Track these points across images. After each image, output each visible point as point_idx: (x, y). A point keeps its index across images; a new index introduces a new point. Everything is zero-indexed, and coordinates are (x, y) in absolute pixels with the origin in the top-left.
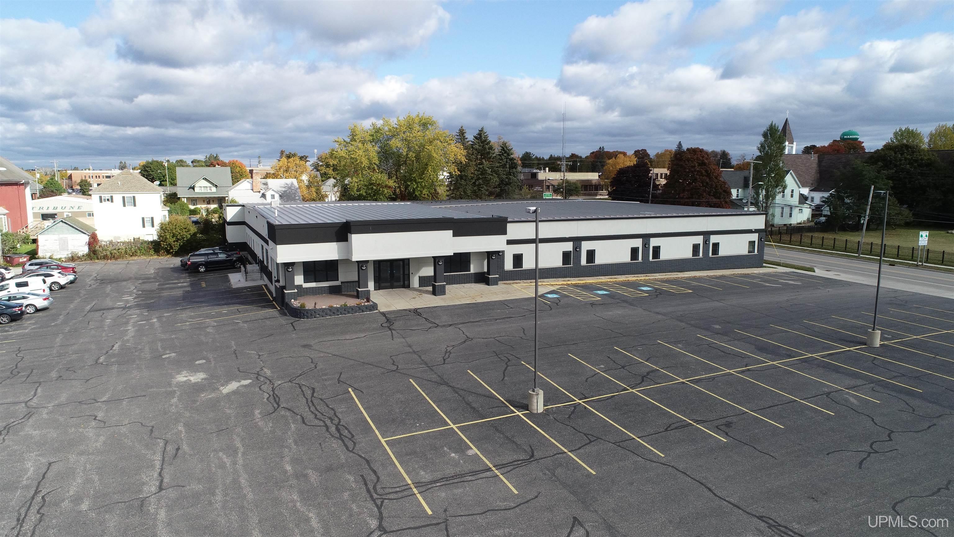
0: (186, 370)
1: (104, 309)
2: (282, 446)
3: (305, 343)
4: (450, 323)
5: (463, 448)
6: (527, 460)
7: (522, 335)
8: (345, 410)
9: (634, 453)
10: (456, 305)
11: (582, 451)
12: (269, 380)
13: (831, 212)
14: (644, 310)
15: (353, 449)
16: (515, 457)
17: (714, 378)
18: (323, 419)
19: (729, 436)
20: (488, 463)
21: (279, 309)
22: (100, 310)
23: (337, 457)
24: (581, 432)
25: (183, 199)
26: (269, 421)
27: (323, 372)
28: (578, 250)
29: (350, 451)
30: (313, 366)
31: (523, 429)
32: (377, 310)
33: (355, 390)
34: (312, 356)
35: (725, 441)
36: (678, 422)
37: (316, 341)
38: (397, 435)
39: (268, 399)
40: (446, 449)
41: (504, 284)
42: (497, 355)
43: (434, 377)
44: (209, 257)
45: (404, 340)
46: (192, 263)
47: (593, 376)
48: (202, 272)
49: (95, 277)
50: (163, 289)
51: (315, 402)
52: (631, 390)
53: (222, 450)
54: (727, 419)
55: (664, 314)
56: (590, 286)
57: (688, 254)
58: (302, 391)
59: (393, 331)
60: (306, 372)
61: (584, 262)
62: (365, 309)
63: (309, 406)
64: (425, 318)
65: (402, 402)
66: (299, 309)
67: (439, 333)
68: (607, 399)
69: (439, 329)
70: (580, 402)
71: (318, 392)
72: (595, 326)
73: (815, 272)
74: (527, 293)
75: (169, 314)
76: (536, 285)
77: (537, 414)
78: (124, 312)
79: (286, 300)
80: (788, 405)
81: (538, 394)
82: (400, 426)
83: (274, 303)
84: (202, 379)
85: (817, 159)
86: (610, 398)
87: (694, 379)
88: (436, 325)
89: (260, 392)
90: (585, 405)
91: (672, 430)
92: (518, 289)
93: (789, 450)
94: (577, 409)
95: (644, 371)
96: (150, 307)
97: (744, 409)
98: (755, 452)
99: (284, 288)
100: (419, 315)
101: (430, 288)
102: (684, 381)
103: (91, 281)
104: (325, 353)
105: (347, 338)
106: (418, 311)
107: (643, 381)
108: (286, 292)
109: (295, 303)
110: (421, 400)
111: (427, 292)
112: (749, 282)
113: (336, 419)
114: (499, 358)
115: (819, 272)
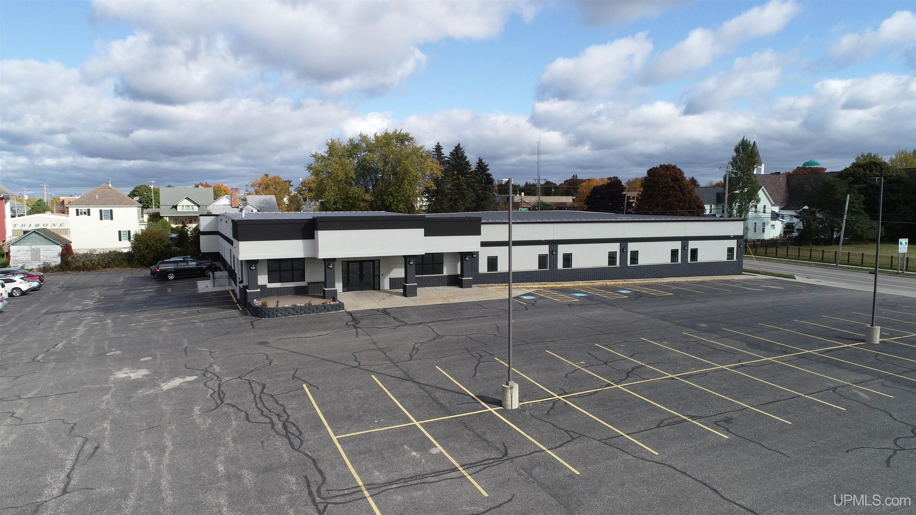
0: (128, 367)
1: (59, 312)
2: (219, 445)
3: (263, 340)
4: (420, 322)
5: (426, 446)
6: (499, 458)
7: (496, 332)
8: (296, 406)
9: (623, 451)
10: (427, 306)
11: (563, 449)
12: (216, 376)
13: (804, 227)
14: (626, 310)
15: (300, 447)
16: (486, 456)
17: (706, 374)
18: (269, 416)
19: (730, 432)
20: (454, 462)
21: (241, 309)
22: (56, 313)
23: (279, 456)
24: (561, 429)
25: (165, 218)
26: (209, 417)
27: (277, 369)
28: (554, 253)
29: (297, 450)
30: (267, 362)
31: (495, 425)
32: (343, 309)
33: (310, 385)
34: (267, 353)
35: (727, 437)
36: (671, 418)
37: (275, 338)
38: (352, 432)
39: (211, 395)
40: (406, 447)
41: (479, 286)
42: (468, 351)
43: (399, 373)
44: (179, 265)
45: (369, 338)
46: (161, 271)
47: (573, 372)
48: (171, 280)
49: (62, 285)
50: (127, 295)
51: (264, 398)
52: (616, 386)
53: (148, 448)
54: (725, 415)
55: (647, 314)
56: (568, 289)
57: (667, 260)
58: (251, 387)
59: (358, 329)
60: (259, 368)
61: (560, 265)
62: (330, 309)
63: (256, 402)
64: (393, 317)
65: (360, 397)
66: (260, 308)
67: (407, 330)
68: (589, 395)
69: (407, 327)
70: (560, 397)
71: (268, 388)
72: (573, 324)
73: (795, 279)
74: (502, 295)
75: (125, 316)
76: (509, 288)
77: (512, 410)
78: (80, 314)
79: (249, 300)
80: (792, 400)
81: (511, 388)
82: (356, 423)
83: (238, 305)
84: (144, 376)
85: (786, 179)
86: (593, 394)
87: (684, 375)
88: (405, 324)
89: (205, 388)
90: (565, 400)
91: (664, 426)
92: (492, 291)
93: (801, 447)
94: (556, 405)
95: (629, 367)
96: (107, 310)
97: (743, 404)
98: (763, 449)
99: (246, 287)
100: (387, 314)
101: (401, 291)
102: (673, 376)
103: (56, 288)
104: (283, 349)
105: (309, 336)
106: (386, 310)
107: (628, 376)
108: (248, 291)
109: (257, 303)
110: (382, 396)
111: (398, 294)
112: (731, 287)
113: (284, 415)
114: (471, 354)
115: (798, 279)
